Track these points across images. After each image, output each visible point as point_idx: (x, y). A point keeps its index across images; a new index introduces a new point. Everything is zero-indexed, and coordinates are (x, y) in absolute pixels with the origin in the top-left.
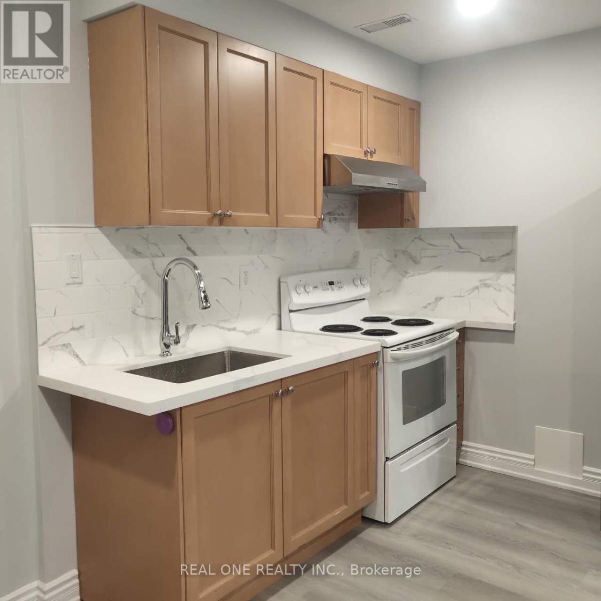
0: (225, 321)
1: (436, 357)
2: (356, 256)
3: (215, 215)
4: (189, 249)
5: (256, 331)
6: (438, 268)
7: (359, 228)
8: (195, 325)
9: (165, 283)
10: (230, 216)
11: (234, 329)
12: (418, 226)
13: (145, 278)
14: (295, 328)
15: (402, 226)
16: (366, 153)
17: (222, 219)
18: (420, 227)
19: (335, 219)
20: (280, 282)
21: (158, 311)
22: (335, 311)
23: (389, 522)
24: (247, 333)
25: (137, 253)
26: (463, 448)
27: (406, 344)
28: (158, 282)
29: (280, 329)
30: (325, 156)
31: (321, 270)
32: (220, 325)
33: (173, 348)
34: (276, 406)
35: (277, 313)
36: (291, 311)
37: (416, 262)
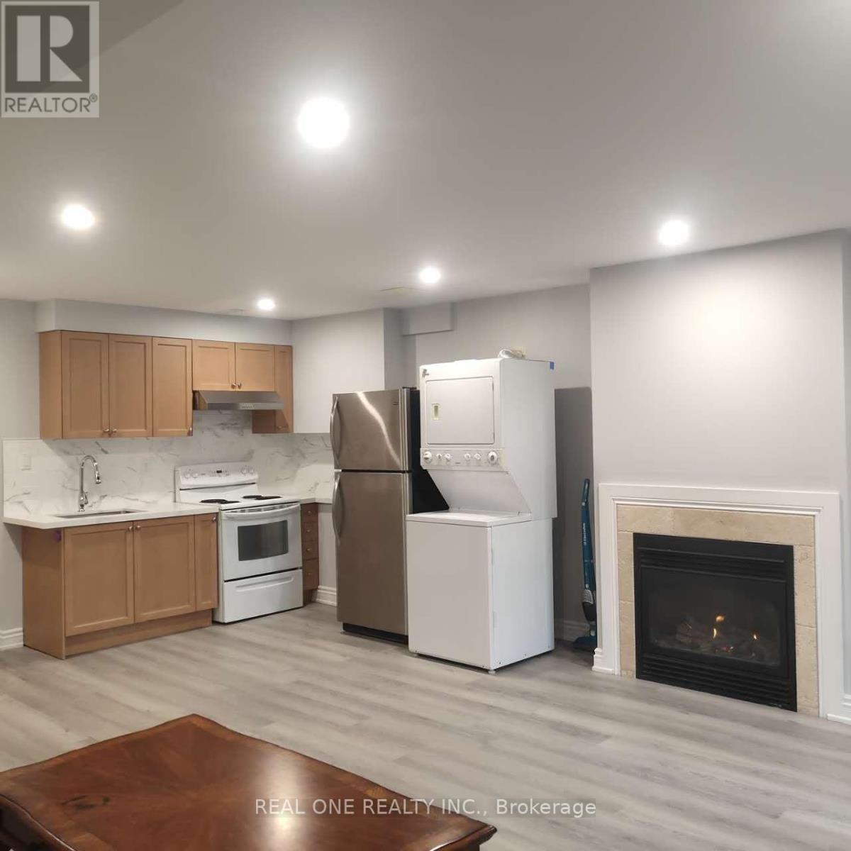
0: (129, 494)
1: (277, 520)
2: (251, 453)
3: (105, 432)
4: (103, 450)
5: (155, 502)
6: (315, 461)
7: (254, 432)
8: (106, 496)
9: (82, 469)
10: (115, 432)
11: (137, 500)
12: (293, 431)
13: (72, 467)
14: (183, 501)
15: (275, 433)
16: (233, 387)
17: (110, 434)
18: (295, 432)
19: (228, 428)
20: (175, 471)
21: (78, 487)
22: (224, 491)
23: (226, 622)
24: (147, 503)
25: (67, 453)
26: (319, 591)
27: (243, 509)
28: (78, 468)
29: (175, 501)
30: (194, 392)
31: (214, 462)
32: (126, 496)
33: (85, 507)
34: (129, 536)
35: (173, 490)
36: (181, 490)
37: (304, 457)
